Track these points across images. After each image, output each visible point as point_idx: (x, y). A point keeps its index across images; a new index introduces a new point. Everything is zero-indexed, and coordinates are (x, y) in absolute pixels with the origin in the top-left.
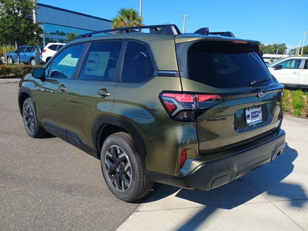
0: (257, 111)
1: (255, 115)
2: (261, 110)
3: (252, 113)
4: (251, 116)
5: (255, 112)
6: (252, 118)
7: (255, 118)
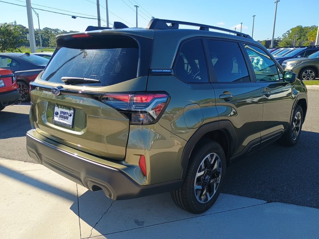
0: (67, 113)
1: (64, 115)
2: (72, 114)
3: (62, 112)
4: (59, 114)
5: (65, 113)
6: (60, 117)
7: (63, 119)
